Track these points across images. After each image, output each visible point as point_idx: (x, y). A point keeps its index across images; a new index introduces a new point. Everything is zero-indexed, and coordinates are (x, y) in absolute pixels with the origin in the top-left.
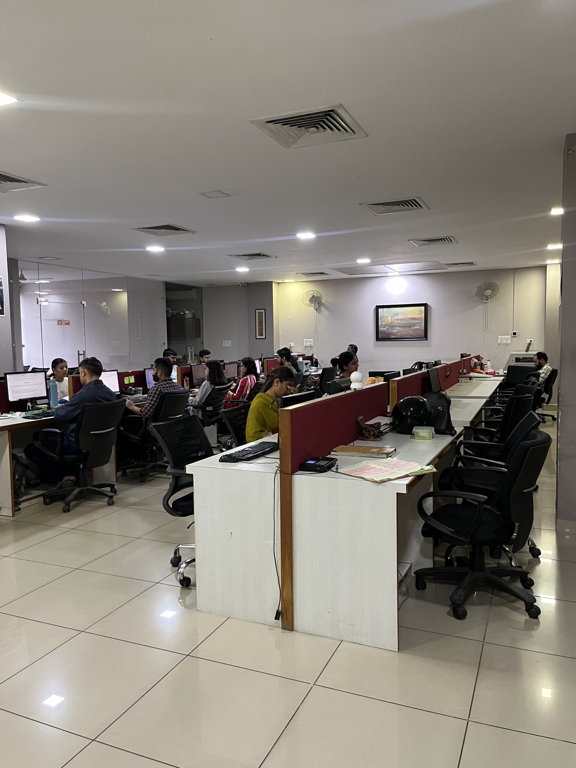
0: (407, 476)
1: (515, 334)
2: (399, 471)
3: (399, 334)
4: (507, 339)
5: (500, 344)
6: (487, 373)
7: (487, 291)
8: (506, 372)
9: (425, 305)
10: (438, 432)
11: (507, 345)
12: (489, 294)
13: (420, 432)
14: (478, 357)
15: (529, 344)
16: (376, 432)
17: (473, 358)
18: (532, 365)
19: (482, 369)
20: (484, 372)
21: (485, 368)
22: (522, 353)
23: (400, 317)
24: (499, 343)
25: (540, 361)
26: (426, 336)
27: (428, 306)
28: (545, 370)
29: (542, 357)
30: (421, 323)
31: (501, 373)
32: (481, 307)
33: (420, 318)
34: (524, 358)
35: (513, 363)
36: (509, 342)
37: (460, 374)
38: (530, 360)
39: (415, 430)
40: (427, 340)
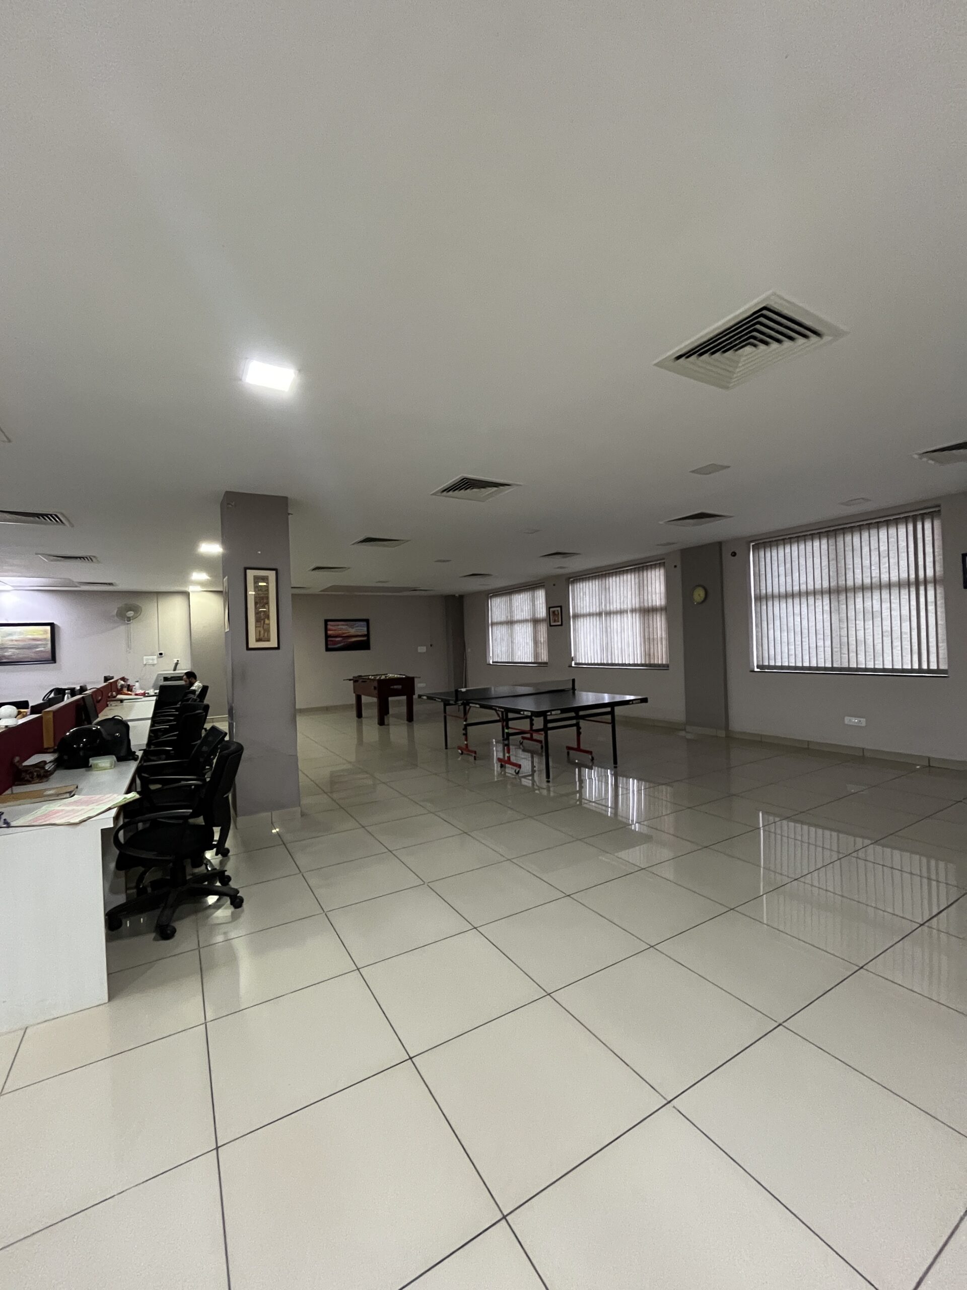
0: (110, 809)
1: (161, 654)
2: (97, 807)
3: (14, 657)
4: (153, 660)
5: (146, 665)
6: (136, 695)
7: (129, 612)
8: (158, 691)
9: (52, 625)
10: (120, 759)
11: (153, 665)
12: (132, 615)
13: (100, 763)
14: (123, 679)
15: (177, 664)
16: (42, 771)
17: (119, 680)
18: (182, 683)
19: (131, 691)
20: (133, 693)
21: (133, 690)
22: (170, 672)
23: (14, 637)
24: (145, 663)
25: (190, 679)
26: (53, 659)
27: (56, 626)
28: (197, 686)
29: (191, 676)
30: (47, 644)
31: (152, 692)
32: (122, 628)
33: (45, 639)
34: (172, 677)
35: (163, 683)
36: (155, 662)
37: (109, 697)
38: (179, 678)
39: (92, 761)
40: (55, 662)
